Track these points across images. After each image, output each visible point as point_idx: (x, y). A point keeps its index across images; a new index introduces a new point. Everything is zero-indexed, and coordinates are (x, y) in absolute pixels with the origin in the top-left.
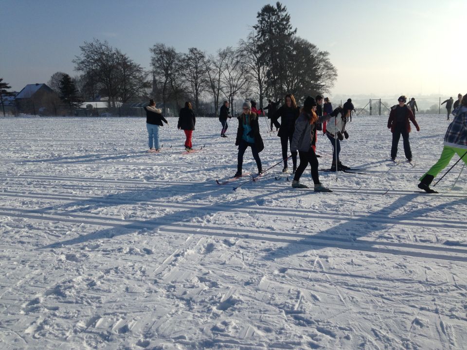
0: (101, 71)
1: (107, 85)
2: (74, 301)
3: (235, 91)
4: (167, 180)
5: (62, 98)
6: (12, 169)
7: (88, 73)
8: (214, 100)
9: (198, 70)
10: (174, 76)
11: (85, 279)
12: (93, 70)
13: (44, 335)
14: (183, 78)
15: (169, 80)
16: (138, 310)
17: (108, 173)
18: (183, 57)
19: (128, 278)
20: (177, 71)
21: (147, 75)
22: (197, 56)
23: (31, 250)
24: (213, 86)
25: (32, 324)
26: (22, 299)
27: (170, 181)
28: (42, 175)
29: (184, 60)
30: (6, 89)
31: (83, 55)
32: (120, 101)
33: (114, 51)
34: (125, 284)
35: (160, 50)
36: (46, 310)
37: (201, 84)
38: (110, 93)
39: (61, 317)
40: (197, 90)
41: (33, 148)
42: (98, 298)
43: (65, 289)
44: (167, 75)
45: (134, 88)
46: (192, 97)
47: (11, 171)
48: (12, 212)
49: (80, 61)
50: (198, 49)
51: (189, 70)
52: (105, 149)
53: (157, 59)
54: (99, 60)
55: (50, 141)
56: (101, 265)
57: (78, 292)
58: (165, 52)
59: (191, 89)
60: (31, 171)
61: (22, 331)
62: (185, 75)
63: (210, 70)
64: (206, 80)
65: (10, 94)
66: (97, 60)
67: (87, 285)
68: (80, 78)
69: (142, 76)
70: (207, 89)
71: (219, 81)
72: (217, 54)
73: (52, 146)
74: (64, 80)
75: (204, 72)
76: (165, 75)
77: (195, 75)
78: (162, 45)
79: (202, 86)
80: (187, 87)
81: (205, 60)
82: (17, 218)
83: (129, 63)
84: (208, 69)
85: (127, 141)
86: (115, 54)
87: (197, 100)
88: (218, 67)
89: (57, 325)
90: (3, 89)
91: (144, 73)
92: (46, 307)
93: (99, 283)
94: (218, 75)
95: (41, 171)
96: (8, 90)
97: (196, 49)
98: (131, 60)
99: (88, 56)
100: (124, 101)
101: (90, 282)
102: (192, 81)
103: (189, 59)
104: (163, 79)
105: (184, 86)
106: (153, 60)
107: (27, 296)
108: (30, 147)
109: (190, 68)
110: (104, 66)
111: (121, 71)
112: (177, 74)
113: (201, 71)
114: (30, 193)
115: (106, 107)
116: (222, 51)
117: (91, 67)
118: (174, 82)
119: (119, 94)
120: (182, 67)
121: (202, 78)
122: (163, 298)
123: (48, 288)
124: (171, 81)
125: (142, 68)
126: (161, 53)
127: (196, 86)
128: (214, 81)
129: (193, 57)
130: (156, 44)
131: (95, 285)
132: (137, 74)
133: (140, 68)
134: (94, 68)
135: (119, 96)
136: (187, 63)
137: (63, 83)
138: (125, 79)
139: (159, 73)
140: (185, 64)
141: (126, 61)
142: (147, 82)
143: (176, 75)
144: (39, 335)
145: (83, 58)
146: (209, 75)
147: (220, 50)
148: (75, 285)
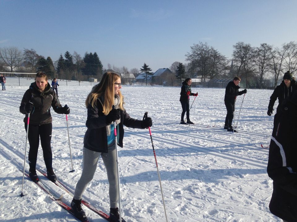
0: (201, 60)
1: (203, 69)
2: (200, 197)
3: (293, 72)
4: (246, 131)
5: (177, 76)
6: (154, 115)
7: (193, 62)
8: (274, 78)
9: (265, 58)
10: (247, 62)
11: (204, 185)
12: (196, 60)
13: (186, 214)
14: (254, 63)
15: (243, 64)
16: (241, 213)
17: (206, 122)
18: (256, 49)
19: (231, 190)
20: (250, 59)
21: (228, 62)
22: (266, 48)
23: (171, 162)
24: (275, 68)
25: (179, 205)
26: (171, 189)
27: (248, 131)
28: (170, 119)
29: (256, 51)
30: (149, 71)
31: (191, 52)
32: (209, 78)
33: (210, 48)
34: (230, 194)
35: (240, 46)
36: (185, 200)
37: (266, 67)
38: (203, 73)
39: (194, 205)
40: (262, 71)
41: (163, 104)
42: (214, 199)
43: (194, 189)
44: (242, 62)
45: (219, 70)
46: (258, 76)
47: (154, 116)
48: (158, 139)
49: (189, 55)
50: (268, 44)
51: (258, 58)
52: (202, 107)
53: (237, 52)
54: (200, 54)
55: (171, 100)
56: (212, 179)
57: (202, 193)
58: (243, 47)
59: (258, 70)
60: (164, 117)
61: (174, 209)
62: (255, 61)
63: (275, 57)
64: (270, 64)
65: (151, 74)
66: (199, 54)
67: (206, 189)
68: (187, 65)
69: (225, 63)
70: (270, 70)
71: (281, 65)
72: (282, 47)
73: (173, 103)
74: (180, 66)
75: (270, 59)
76: (241, 62)
77: (263, 61)
78: (242, 43)
79: (267, 68)
80: (255, 69)
81: (272, 51)
82: (161, 142)
83: (218, 55)
84: (273, 57)
85: (215, 103)
86: (210, 50)
87: (261, 78)
88: (281, 55)
89: (193, 209)
90: (148, 71)
91: (227, 61)
92: (185, 197)
93: (213, 189)
94: (280, 61)
95: (169, 117)
96: (150, 72)
97: (266, 44)
98: (220, 53)
99: (194, 52)
100: (211, 78)
101: (208, 188)
102: (260, 65)
103: (260, 51)
104: (239, 64)
105: (253, 68)
106: (234, 53)
107: (173, 188)
108: (161, 103)
109: (260, 56)
110: (202, 57)
111: (213, 60)
112: (249, 60)
113: (267, 58)
114: (165, 129)
115: (200, 82)
116: (286, 44)
117: (195, 58)
118: (246, 66)
119: (209, 74)
120: (254, 56)
121: (268, 63)
122: (257, 209)
123: (184, 186)
124: (245, 65)
125: (226, 58)
126: (240, 48)
127: (262, 68)
128: (277, 64)
129: (263, 49)
130: (238, 43)
131: (211, 190)
132: (222, 62)
133: (225, 58)
134: (196, 59)
135: (209, 75)
136: (258, 53)
137: (178, 68)
138: (214, 65)
139: (237, 61)
140: (256, 54)
141: (217, 54)
142: (228, 66)
143: (249, 62)
144: (183, 213)
145: (191, 53)
146: (274, 61)
147: (284, 44)
148: (200, 188)
